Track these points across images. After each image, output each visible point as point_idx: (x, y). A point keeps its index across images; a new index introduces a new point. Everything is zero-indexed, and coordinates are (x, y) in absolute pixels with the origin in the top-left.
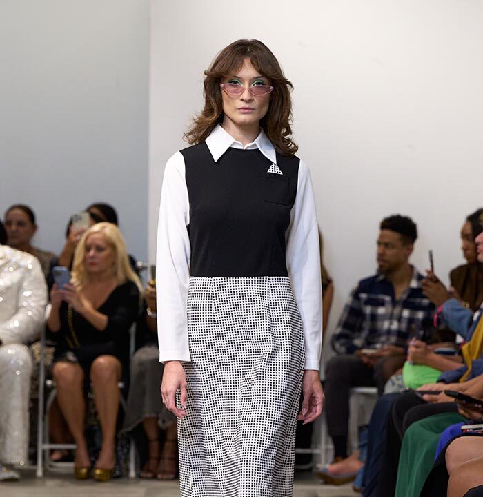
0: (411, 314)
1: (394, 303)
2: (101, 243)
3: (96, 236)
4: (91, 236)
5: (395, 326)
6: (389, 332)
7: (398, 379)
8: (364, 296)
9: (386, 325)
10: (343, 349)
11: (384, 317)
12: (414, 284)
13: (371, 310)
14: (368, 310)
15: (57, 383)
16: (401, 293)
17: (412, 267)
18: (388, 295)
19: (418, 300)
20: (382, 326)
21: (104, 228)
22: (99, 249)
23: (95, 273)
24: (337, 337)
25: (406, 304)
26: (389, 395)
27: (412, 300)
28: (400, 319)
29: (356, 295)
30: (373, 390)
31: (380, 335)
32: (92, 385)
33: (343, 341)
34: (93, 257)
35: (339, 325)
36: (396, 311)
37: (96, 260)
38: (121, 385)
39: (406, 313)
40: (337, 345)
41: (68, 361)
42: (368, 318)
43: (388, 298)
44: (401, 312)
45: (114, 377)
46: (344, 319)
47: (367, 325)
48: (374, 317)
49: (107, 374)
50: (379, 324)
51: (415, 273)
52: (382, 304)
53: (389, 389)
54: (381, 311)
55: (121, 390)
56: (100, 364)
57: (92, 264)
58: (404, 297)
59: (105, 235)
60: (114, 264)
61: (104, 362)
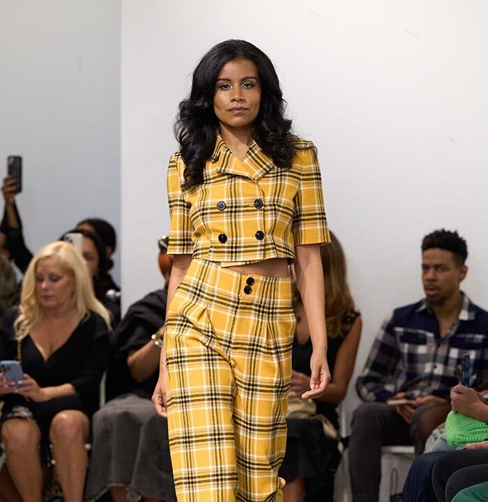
0: (460, 354)
1: (439, 340)
2: (56, 271)
3: (48, 262)
4: (41, 262)
5: (439, 370)
6: (431, 377)
7: (441, 433)
8: (399, 330)
9: (428, 368)
10: (372, 396)
11: (425, 358)
12: (464, 315)
13: (409, 349)
14: (405, 348)
15: (6, 444)
16: (447, 329)
17: (462, 294)
18: (431, 332)
19: (470, 336)
20: (424, 369)
21: (58, 249)
22: (54, 278)
23: (50, 308)
24: (364, 381)
25: (454, 342)
26: (430, 453)
27: (462, 336)
28: (446, 361)
29: (389, 328)
30: (410, 450)
31: (420, 380)
32: (51, 446)
33: (371, 385)
34: (46, 289)
35: (366, 366)
36: (442, 351)
37: (50, 293)
38: (88, 446)
39: (454, 353)
40: (364, 391)
41: (21, 418)
42: (406, 358)
43: (430, 335)
44: (448, 351)
45: (80, 437)
46: (373, 358)
47: (403, 366)
48: (413, 358)
49: (70, 433)
50: (419, 366)
51: (466, 301)
52: (423, 341)
53: (431, 446)
54: (422, 350)
55: (89, 452)
56: (62, 420)
57: (47, 298)
58: (452, 333)
59: (59, 258)
60: (73, 293)
61: (67, 418)
